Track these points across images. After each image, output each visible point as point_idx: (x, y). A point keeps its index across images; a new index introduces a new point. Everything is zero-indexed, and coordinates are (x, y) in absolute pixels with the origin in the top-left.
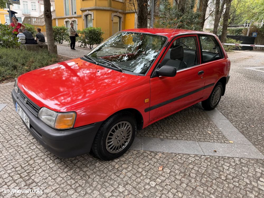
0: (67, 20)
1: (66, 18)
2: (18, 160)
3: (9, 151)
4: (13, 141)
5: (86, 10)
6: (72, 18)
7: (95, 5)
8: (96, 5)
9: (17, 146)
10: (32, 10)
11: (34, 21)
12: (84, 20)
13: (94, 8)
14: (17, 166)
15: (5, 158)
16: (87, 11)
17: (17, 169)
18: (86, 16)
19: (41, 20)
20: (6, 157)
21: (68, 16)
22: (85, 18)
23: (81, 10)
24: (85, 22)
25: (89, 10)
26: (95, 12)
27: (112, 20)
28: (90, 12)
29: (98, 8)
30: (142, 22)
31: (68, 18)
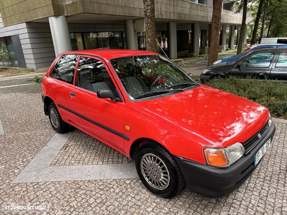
2: (275, 188)
3: (274, 201)
4: (259, 209)
9: (261, 199)
14: (281, 185)
15: (284, 198)
17: (283, 183)
20: (281, 198)
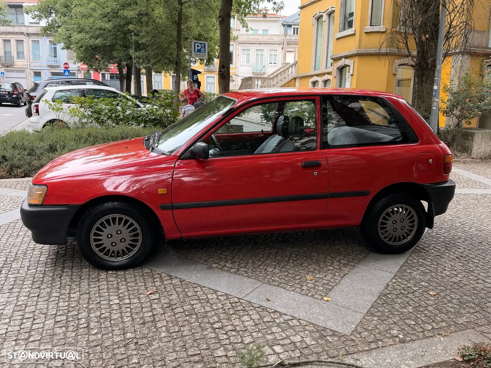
0: (315, 79)
1: (312, 76)
5: (340, 58)
6: (324, 74)
7: (358, 46)
8: (360, 47)
10: (270, 63)
11: (256, 84)
12: (335, 77)
13: (355, 52)
16: (343, 59)
18: (341, 70)
19: (270, 83)
21: (317, 72)
22: (338, 73)
23: (332, 59)
24: (338, 81)
25: (346, 57)
26: (357, 59)
27: (395, 75)
28: (347, 61)
29: (363, 51)
30: (423, 74)
31: (317, 75)
